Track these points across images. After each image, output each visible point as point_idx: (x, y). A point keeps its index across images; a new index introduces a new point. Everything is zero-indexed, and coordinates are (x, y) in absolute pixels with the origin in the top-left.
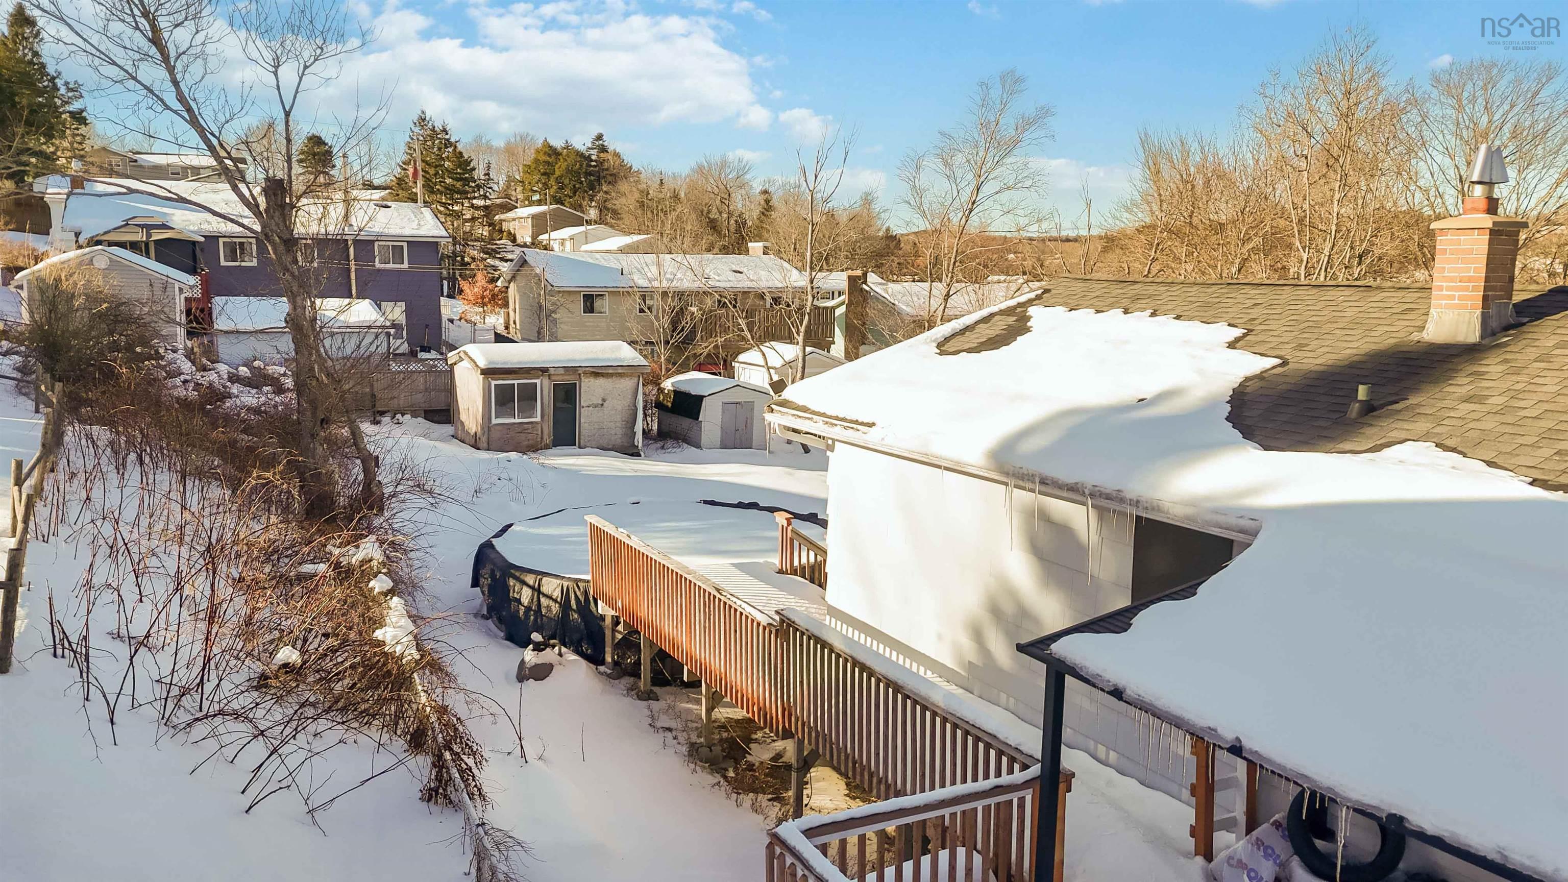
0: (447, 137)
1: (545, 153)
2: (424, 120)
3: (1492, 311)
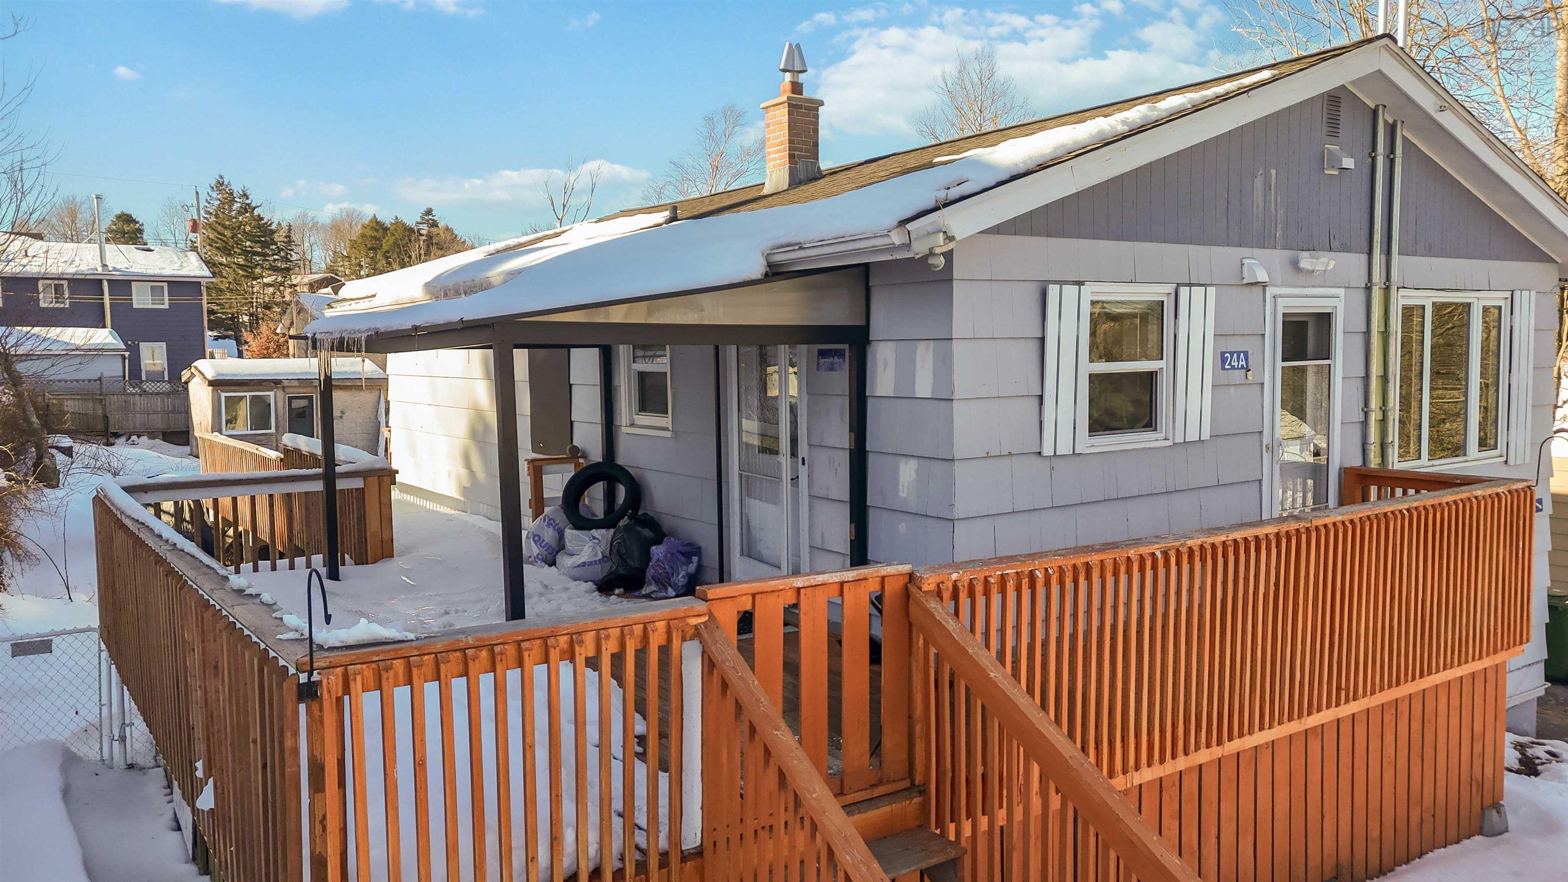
0: (248, 202)
1: (372, 228)
2: (222, 184)
3: (800, 166)
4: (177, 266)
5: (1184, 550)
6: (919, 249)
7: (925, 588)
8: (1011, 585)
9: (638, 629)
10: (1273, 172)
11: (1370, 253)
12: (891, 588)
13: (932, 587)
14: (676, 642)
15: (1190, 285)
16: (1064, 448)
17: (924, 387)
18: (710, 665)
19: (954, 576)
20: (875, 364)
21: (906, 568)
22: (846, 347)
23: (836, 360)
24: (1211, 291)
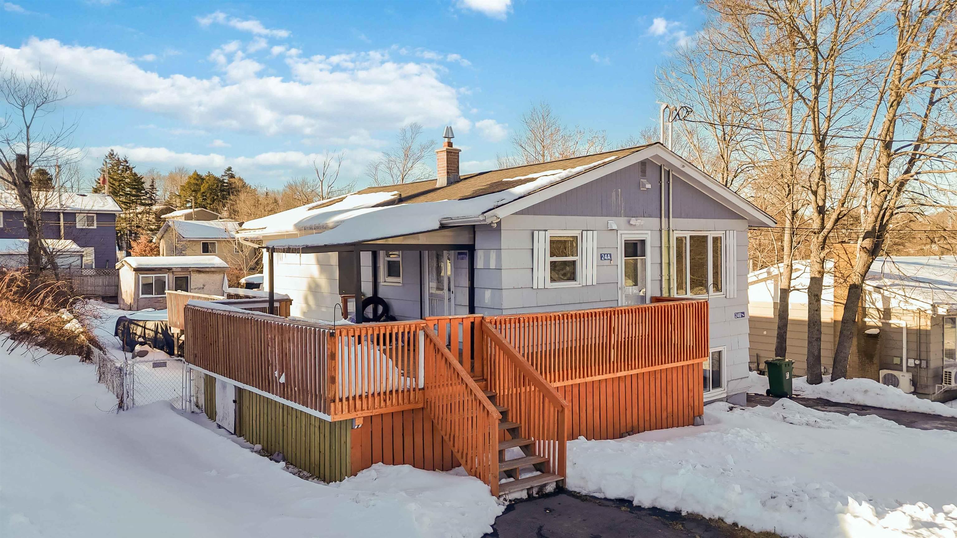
0: (128, 165)
1: (194, 179)
2: (112, 155)
3: (451, 176)
4: (101, 205)
5: (569, 315)
6: (488, 221)
7: (487, 321)
8: (512, 322)
9: (408, 326)
10: (620, 190)
11: (661, 218)
12: (477, 322)
13: (489, 321)
14: (418, 330)
15: (587, 230)
16: (541, 286)
17: (493, 265)
18: (427, 336)
19: (495, 318)
20: (477, 257)
21: (482, 315)
22: (467, 251)
23: (464, 256)
24: (595, 232)
